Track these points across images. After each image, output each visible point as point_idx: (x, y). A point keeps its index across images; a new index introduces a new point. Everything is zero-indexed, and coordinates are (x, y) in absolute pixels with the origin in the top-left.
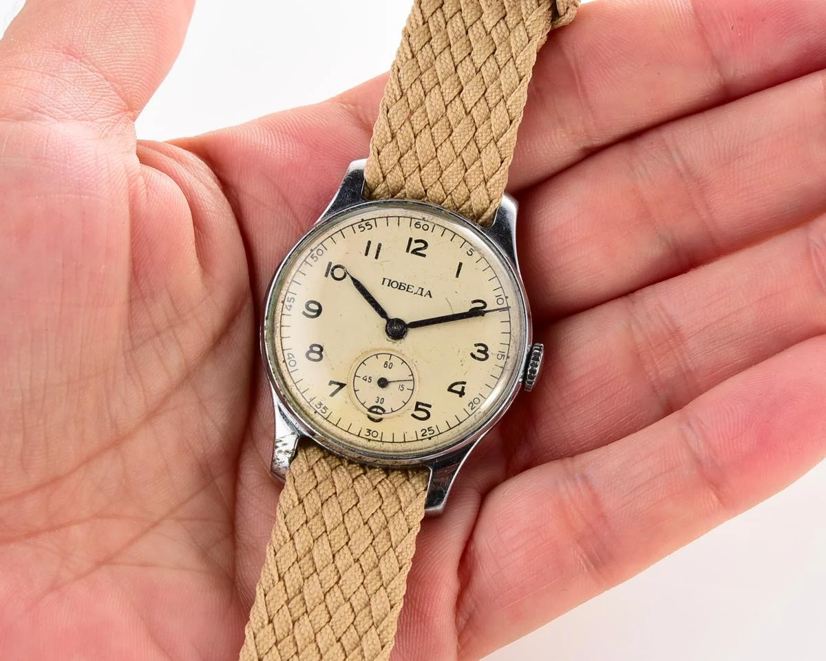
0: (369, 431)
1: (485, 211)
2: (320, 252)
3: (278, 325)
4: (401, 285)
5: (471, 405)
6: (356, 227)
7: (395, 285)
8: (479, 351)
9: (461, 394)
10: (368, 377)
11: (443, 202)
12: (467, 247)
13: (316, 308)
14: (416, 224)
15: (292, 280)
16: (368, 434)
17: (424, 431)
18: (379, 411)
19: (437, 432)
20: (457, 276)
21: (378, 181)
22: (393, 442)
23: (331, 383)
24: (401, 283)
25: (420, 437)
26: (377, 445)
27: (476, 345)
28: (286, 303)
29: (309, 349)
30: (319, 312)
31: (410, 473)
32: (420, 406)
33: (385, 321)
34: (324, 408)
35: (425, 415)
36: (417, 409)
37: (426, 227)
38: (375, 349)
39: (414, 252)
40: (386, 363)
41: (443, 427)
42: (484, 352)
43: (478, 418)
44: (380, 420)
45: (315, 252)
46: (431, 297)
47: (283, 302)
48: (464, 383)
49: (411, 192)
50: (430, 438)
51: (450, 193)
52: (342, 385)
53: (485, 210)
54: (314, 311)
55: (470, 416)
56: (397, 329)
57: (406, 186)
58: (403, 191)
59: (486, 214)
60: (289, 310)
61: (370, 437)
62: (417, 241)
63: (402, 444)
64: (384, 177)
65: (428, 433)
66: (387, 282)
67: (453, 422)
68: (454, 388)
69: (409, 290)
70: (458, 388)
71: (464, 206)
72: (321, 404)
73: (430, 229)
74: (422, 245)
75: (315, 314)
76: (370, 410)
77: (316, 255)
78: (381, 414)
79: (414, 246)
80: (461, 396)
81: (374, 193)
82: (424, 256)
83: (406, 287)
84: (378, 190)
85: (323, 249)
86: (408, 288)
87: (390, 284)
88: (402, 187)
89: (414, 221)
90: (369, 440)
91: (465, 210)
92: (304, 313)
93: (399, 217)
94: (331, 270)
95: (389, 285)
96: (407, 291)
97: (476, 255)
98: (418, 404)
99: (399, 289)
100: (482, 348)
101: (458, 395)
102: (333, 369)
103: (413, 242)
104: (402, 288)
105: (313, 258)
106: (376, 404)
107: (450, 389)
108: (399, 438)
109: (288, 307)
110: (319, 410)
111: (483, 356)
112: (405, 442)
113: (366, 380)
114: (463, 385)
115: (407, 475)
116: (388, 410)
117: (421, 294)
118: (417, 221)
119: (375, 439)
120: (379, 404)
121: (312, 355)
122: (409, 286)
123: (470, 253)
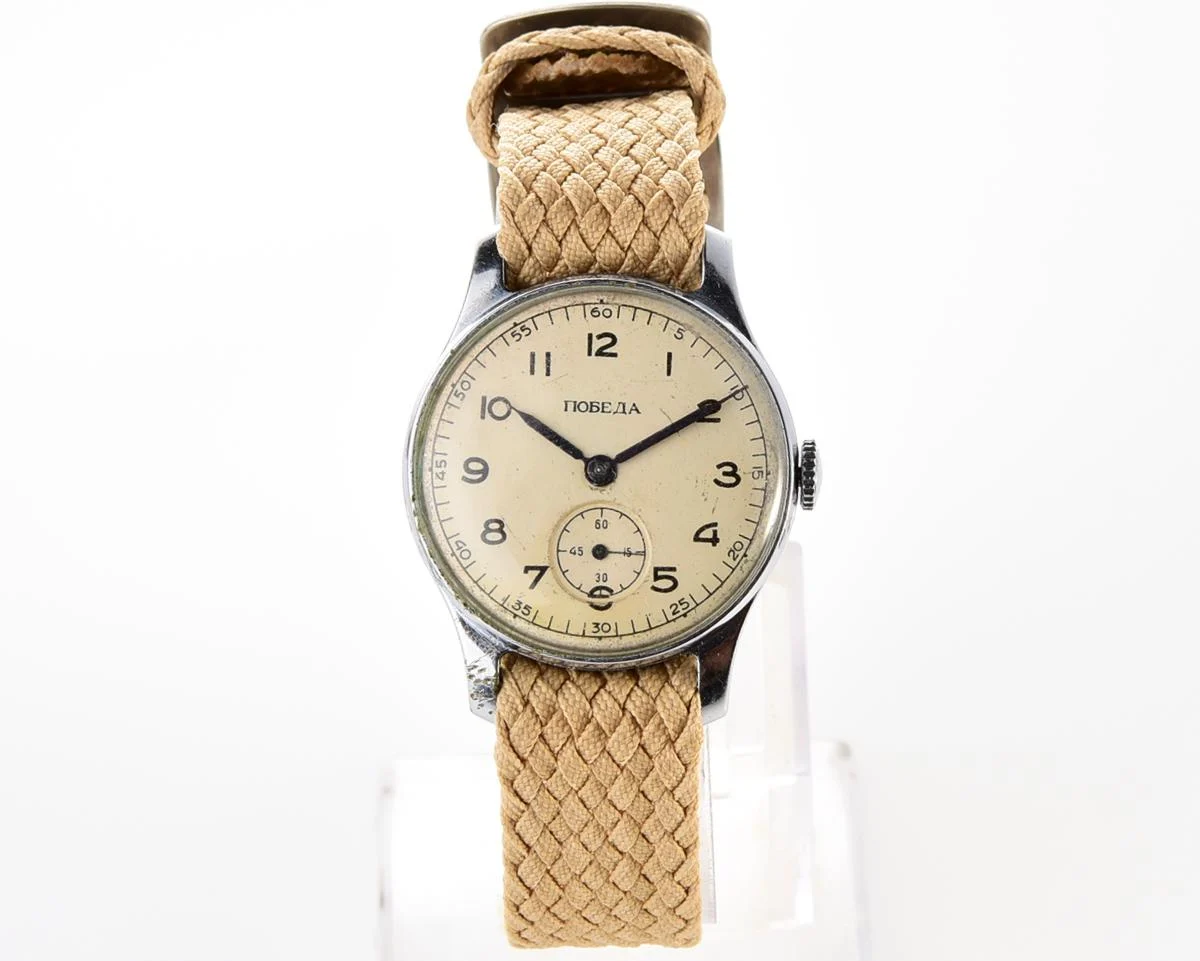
0: (597, 625)
1: (687, 261)
2: (466, 385)
3: (432, 504)
4: (592, 406)
5: (732, 554)
6: (508, 336)
7: (583, 407)
8: (725, 474)
9: (714, 541)
10: (577, 549)
11: (622, 264)
12: (673, 327)
13: (480, 467)
14: (593, 311)
15: (437, 435)
16: (596, 630)
17: (674, 607)
18: (604, 592)
19: (693, 605)
20: (669, 373)
21: (523, 255)
22: (635, 633)
23: (527, 569)
24: (591, 403)
25: (671, 617)
26: (614, 643)
27: (719, 466)
28: (435, 470)
29: (484, 529)
30: (485, 472)
31: (668, 667)
32: (660, 573)
33: (581, 464)
34: (525, 608)
35: (670, 583)
36: (657, 578)
37: (607, 313)
38: (578, 507)
39: (600, 353)
40: (597, 522)
41: (700, 595)
42: (733, 474)
43: (746, 572)
44: (609, 606)
45: (458, 387)
46: (638, 412)
47: (431, 469)
48: (715, 524)
49: (573, 262)
50: (685, 615)
51: (629, 247)
52: (543, 570)
53: (685, 260)
54: (478, 472)
55: (734, 570)
56: (602, 471)
57: (564, 254)
58: (561, 263)
59: (687, 265)
60: (442, 479)
61: (601, 634)
62: (600, 337)
63: (648, 632)
64: (530, 248)
65: (680, 608)
66: (571, 406)
67: (713, 584)
68: (702, 536)
69: (605, 410)
70: (708, 534)
71: (655, 262)
72: (520, 603)
73: (615, 314)
74: (608, 340)
75: (480, 476)
76: (591, 594)
77: (460, 390)
78: (607, 596)
79: (597, 344)
80: (714, 545)
81: (521, 276)
82: (615, 355)
83: (600, 406)
84: (526, 270)
85: (469, 379)
86: (603, 407)
87: (576, 407)
88: (558, 258)
89: (589, 309)
90: (600, 638)
91: (657, 267)
92: (465, 479)
93: (565, 307)
94: (486, 407)
95: (575, 410)
96: (603, 411)
97: (689, 337)
98: (656, 570)
99: (591, 411)
100: (729, 469)
101: (710, 544)
102: (524, 549)
103: (594, 338)
104: (595, 409)
105: (457, 396)
106: (598, 584)
107: (697, 538)
108: (641, 625)
109: (441, 476)
110: (519, 613)
111: (733, 480)
112: (651, 628)
113: (575, 553)
114: (714, 528)
115: (665, 671)
116: (616, 589)
117: (624, 412)
118: (593, 306)
119: (607, 634)
120: (601, 584)
121: (491, 536)
122: (603, 404)
123: (679, 336)
